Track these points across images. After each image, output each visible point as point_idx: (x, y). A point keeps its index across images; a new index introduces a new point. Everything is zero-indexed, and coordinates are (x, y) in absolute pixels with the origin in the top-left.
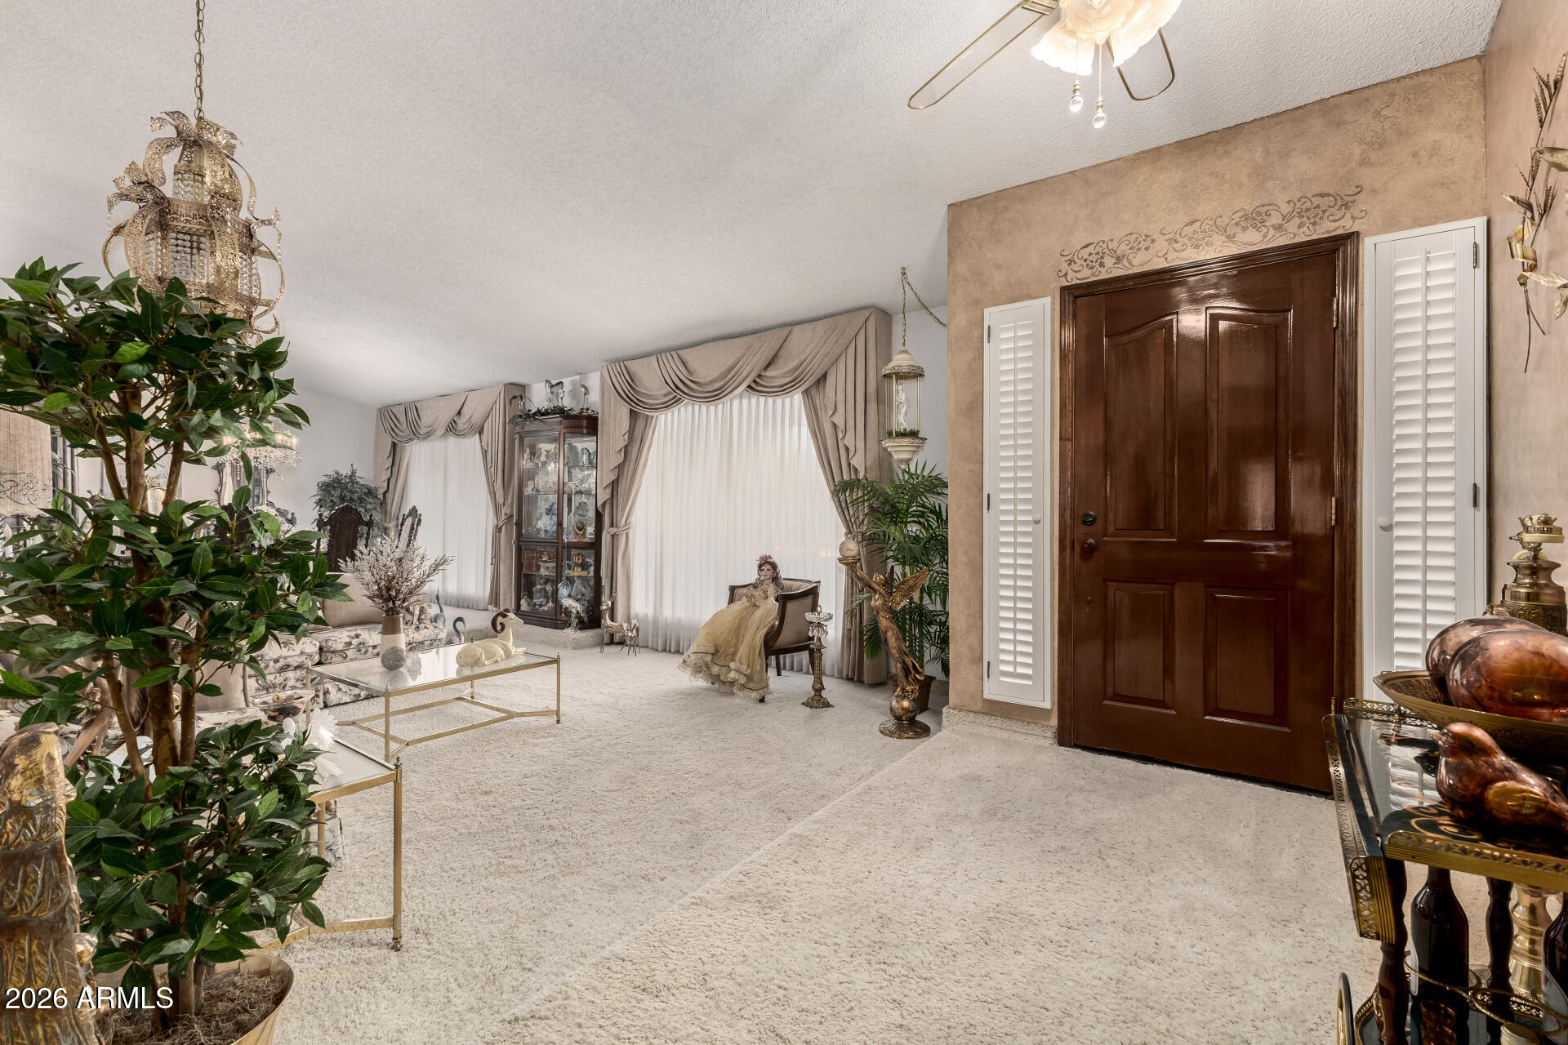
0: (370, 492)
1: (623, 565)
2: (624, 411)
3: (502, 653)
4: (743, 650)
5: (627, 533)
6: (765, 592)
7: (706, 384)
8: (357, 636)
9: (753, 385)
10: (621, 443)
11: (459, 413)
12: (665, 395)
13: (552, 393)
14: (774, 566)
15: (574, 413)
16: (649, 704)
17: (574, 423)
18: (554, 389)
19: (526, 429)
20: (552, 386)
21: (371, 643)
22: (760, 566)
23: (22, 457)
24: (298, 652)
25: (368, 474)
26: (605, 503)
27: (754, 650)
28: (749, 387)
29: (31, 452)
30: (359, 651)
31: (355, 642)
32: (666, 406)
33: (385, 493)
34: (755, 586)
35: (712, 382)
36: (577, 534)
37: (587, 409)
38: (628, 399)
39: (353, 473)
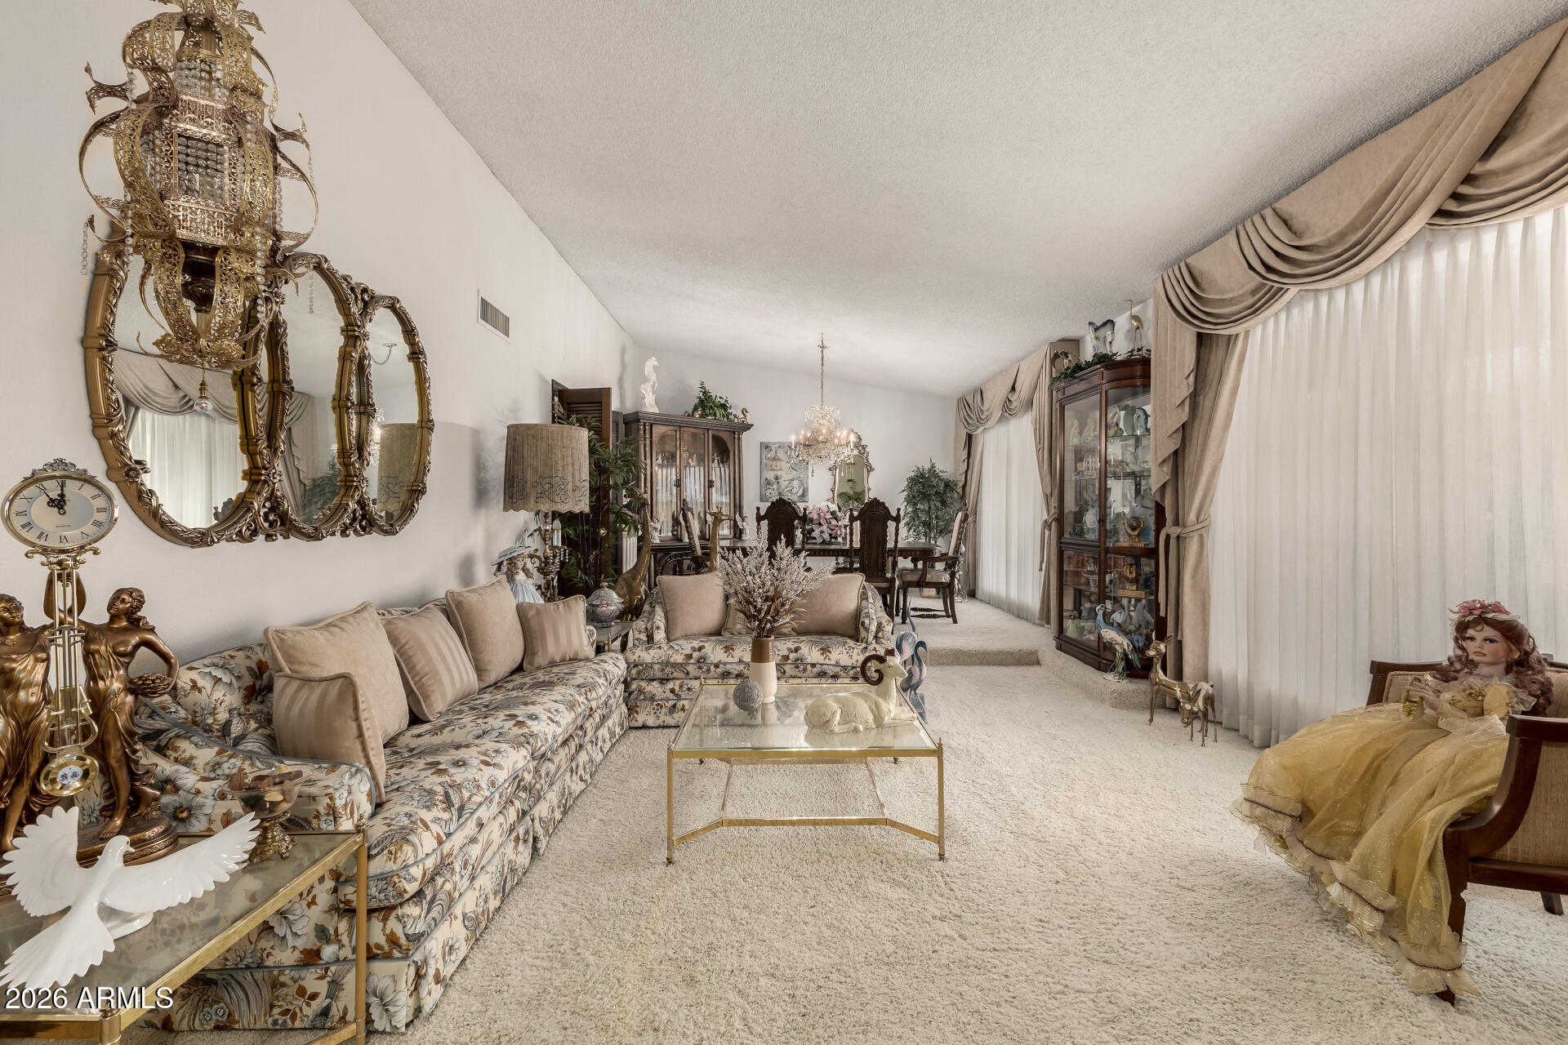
0: (948, 485)
1: (1193, 587)
2: (1186, 339)
3: (871, 718)
4: (1378, 834)
5: (1201, 536)
6: (1476, 696)
7: (1330, 244)
8: (797, 650)
9: (1452, 206)
10: (1184, 389)
11: (1013, 389)
12: (1254, 292)
13: (1097, 338)
14: (1512, 633)
15: (1119, 358)
16: (1135, 877)
17: (1123, 372)
18: (1101, 333)
19: (1067, 394)
20: (1096, 329)
21: (809, 661)
22: (1462, 628)
23: (557, 463)
24: (737, 660)
25: (948, 466)
26: (1164, 485)
27: (1414, 850)
28: (1441, 213)
29: (563, 459)
30: (797, 667)
31: (793, 656)
32: (1254, 310)
33: (964, 486)
34: (1445, 674)
35: (1342, 235)
36: (1130, 535)
37: (1139, 350)
38: (1187, 315)
39: (933, 466)
